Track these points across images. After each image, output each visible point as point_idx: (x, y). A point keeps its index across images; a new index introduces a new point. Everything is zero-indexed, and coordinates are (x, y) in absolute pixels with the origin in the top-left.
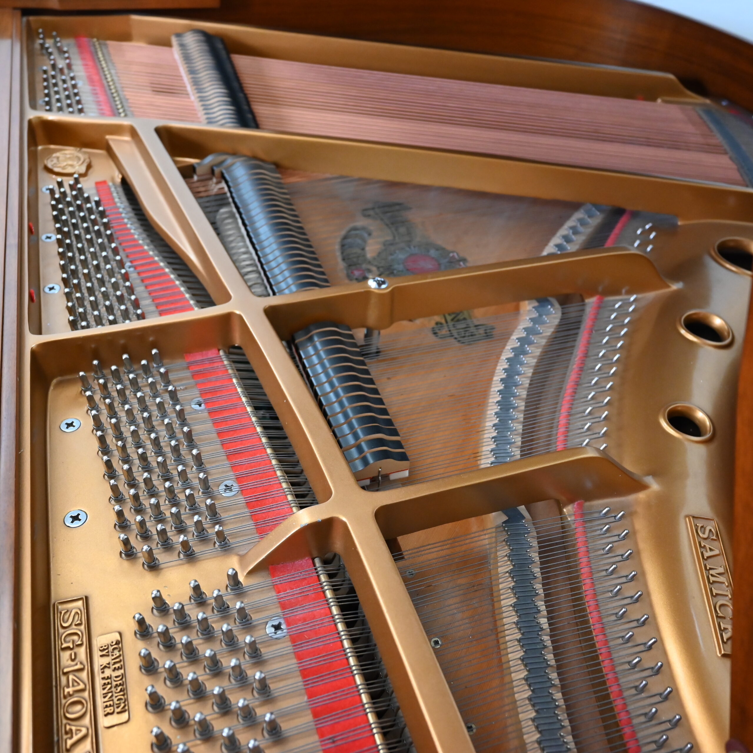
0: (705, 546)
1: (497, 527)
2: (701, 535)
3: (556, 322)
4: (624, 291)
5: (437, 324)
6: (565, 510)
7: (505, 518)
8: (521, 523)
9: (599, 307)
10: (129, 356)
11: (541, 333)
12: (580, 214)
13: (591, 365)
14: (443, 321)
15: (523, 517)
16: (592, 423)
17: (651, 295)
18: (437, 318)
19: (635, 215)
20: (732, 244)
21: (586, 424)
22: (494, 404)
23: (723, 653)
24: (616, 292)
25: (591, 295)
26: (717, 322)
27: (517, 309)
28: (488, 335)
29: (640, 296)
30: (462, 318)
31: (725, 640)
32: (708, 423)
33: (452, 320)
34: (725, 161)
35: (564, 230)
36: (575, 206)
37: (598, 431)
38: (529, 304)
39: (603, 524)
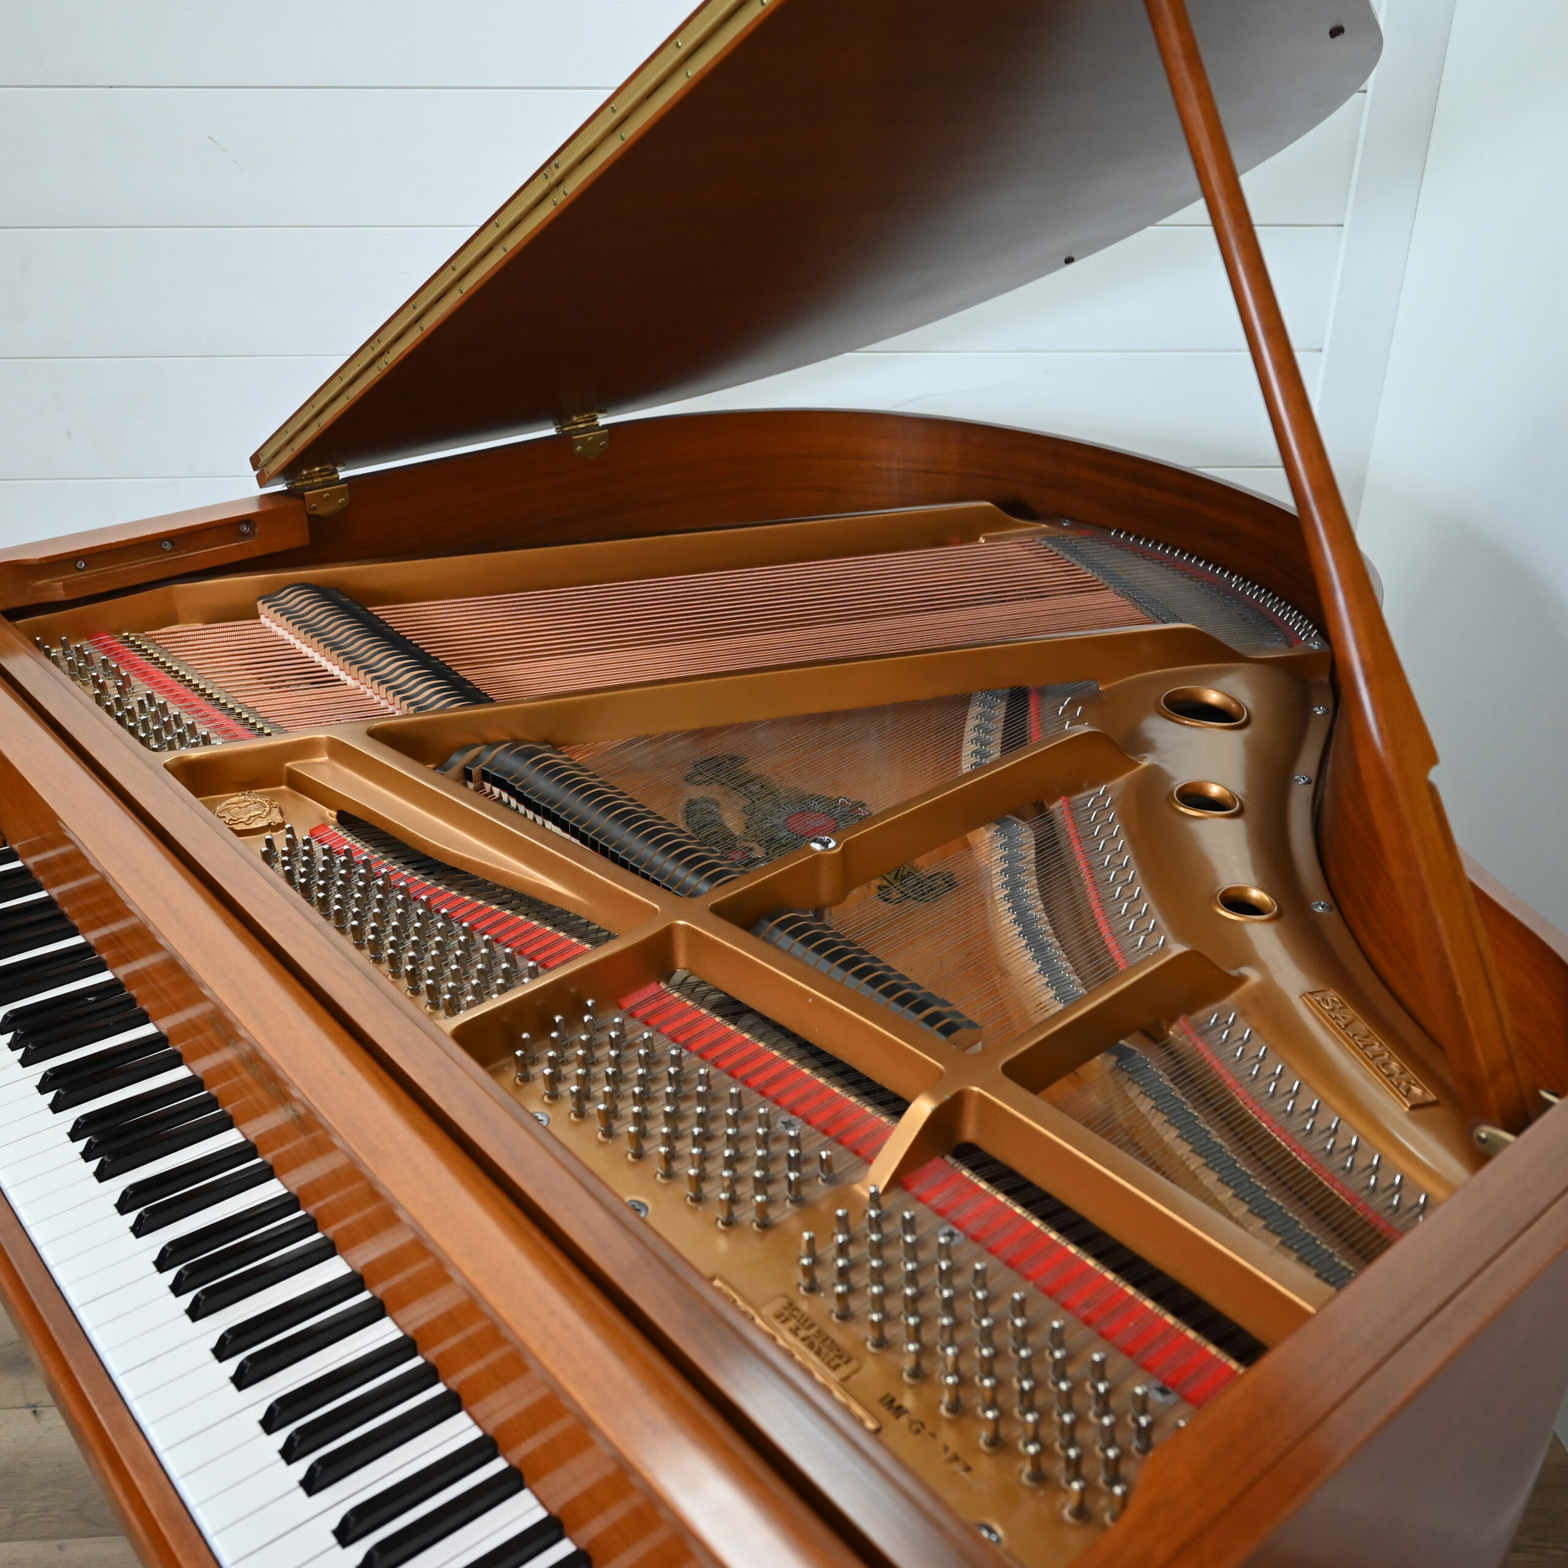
0: (1336, 1017)
1: (1112, 1071)
2: (1327, 1007)
3: (1032, 841)
4: (1085, 785)
5: (880, 888)
6: (1171, 1033)
7: (1114, 1059)
8: (1135, 1057)
9: (1072, 809)
10: (563, 1016)
11: (1025, 857)
12: (974, 710)
13: (1103, 876)
14: (886, 883)
15: (1135, 1052)
16: (1146, 935)
17: (1120, 781)
18: (877, 882)
19: (1042, 692)
20: (1179, 697)
21: (1139, 939)
22: (1023, 949)
23: (1409, 1105)
24: (1079, 789)
25: (1054, 800)
26: (1215, 790)
27: (967, 845)
28: (950, 883)
29: (1109, 785)
30: (905, 873)
31: (1405, 1093)
32: (1266, 898)
33: (895, 878)
34: (1109, 597)
35: (969, 734)
36: (963, 701)
37: (1154, 944)
38: (987, 830)
39: (1221, 1031)
